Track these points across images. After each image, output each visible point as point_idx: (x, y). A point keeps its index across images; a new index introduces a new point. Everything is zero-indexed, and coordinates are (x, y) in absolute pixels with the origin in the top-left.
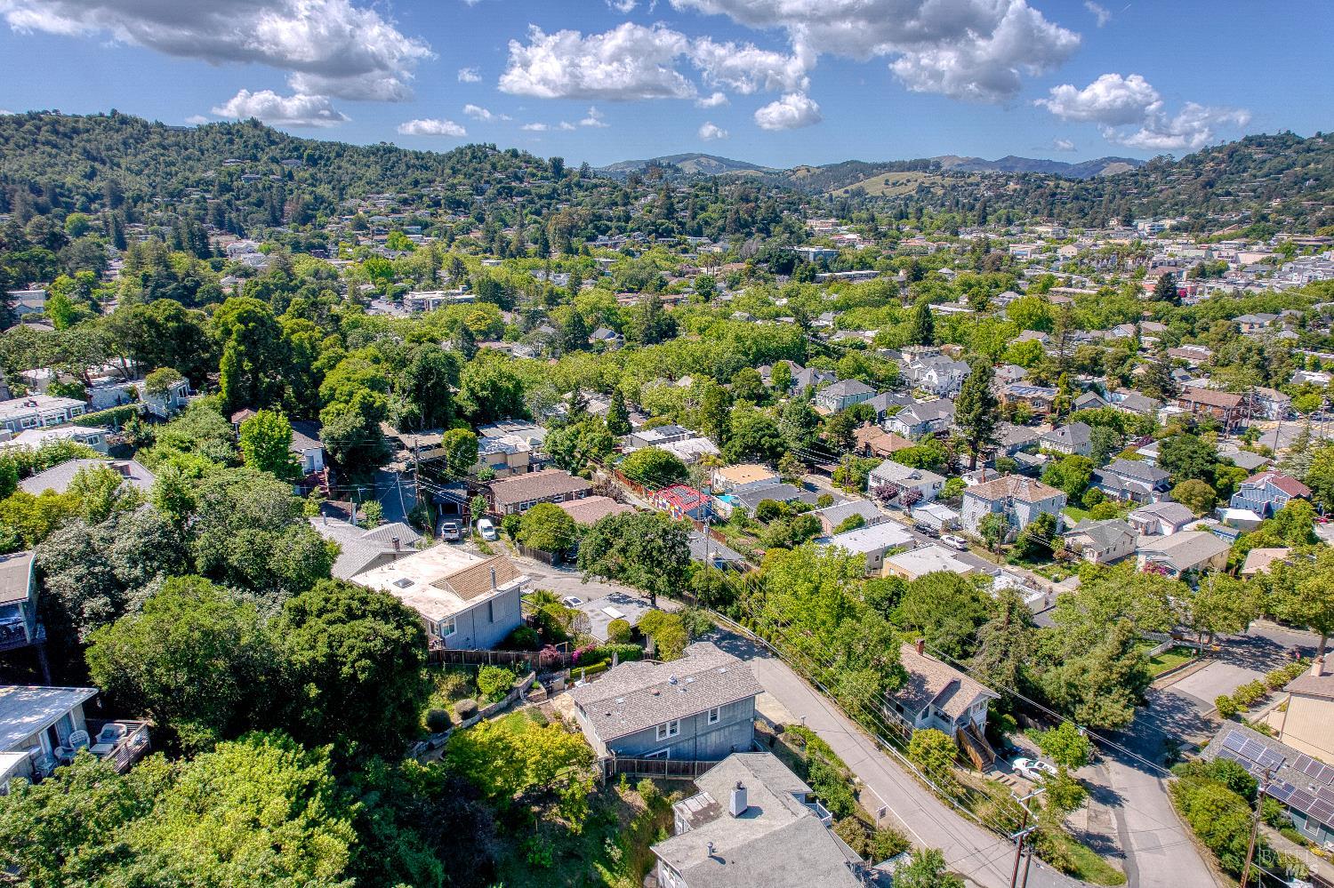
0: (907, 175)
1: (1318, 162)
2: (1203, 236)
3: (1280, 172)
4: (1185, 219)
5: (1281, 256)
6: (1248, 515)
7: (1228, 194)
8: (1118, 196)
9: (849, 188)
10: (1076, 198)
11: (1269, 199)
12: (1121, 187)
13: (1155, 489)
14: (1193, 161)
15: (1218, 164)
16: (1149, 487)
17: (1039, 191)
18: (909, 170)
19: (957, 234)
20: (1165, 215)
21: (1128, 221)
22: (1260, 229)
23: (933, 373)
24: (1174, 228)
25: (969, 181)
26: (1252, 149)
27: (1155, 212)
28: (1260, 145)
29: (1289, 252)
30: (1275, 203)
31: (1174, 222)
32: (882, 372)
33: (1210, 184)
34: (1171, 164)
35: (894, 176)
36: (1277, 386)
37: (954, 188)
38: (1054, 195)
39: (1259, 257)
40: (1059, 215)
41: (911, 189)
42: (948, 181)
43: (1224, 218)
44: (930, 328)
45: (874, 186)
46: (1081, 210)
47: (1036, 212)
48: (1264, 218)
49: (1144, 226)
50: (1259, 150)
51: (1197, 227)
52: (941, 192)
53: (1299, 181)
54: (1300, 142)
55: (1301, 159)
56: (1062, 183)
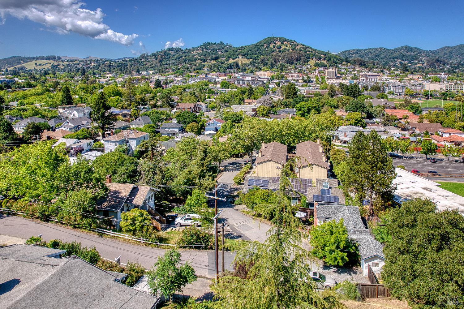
0: (45, 61)
1: (188, 56)
2: (163, 74)
3: (179, 58)
4: (156, 71)
5: (187, 78)
6: (212, 132)
7: (167, 64)
8: (133, 66)
9: (16, 67)
10: (118, 66)
11: (178, 65)
12: (133, 63)
13: (179, 131)
14: (153, 55)
15: (162, 56)
16: (177, 130)
17: (104, 65)
18: (46, 59)
19: (73, 78)
20: (149, 70)
21: (138, 72)
22: (179, 72)
23: (75, 112)
24: (153, 73)
25: (74, 63)
26: (170, 52)
27: (146, 69)
28: (172, 51)
29: (188, 77)
30: (181, 66)
31: (153, 72)
32: (49, 115)
33: (161, 61)
34: (148, 56)
35: (39, 62)
36: (202, 102)
37: (68, 65)
38: (110, 66)
39: (181, 79)
40: (113, 72)
41: (49, 66)
42: (65, 63)
43: (167, 70)
44: (70, 97)
45: (30, 66)
46: (121, 70)
47: (104, 71)
48: (179, 69)
49: (144, 73)
50: (172, 52)
51: (161, 72)
52: (63, 67)
53: (185, 61)
54: (182, 50)
55: (184, 55)
56: (112, 63)
